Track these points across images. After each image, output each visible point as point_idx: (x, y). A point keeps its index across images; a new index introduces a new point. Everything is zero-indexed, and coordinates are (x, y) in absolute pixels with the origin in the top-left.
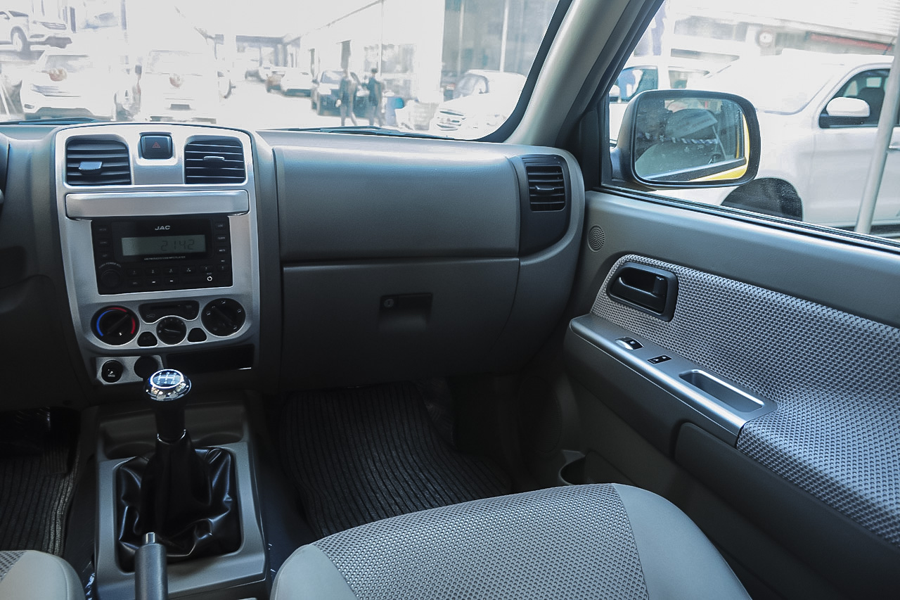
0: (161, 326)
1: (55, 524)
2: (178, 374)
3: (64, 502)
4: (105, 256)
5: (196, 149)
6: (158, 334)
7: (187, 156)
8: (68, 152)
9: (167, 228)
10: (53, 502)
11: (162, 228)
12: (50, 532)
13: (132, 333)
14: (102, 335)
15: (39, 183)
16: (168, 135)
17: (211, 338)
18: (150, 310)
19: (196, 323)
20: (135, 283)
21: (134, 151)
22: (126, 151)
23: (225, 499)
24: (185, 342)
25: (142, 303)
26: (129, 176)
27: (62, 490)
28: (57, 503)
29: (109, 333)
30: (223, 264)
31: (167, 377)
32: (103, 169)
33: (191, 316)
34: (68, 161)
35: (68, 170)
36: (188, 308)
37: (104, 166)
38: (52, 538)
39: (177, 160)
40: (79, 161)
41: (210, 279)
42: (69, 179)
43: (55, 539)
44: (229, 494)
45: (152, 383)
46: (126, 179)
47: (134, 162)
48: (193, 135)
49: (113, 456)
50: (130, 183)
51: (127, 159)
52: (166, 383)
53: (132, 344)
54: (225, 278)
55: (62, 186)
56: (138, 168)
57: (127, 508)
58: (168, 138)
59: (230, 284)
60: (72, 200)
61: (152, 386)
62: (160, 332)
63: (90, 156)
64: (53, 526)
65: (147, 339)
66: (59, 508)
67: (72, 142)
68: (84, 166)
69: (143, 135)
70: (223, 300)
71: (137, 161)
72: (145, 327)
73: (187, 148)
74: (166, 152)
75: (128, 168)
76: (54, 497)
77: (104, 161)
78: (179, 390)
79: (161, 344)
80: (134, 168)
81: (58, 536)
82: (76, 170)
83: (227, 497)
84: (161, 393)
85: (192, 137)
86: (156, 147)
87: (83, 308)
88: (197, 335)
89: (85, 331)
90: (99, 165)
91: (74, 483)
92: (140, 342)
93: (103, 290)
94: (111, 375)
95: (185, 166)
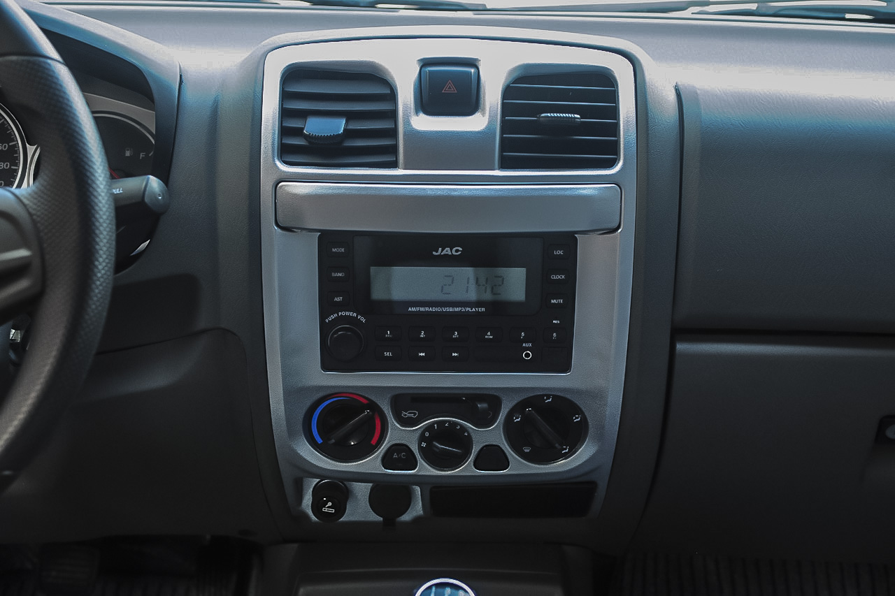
0: (427, 434)
4: (338, 299)
5: (524, 94)
6: (420, 448)
7: (506, 110)
8: (285, 96)
9: (456, 251)
11: (447, 251)
13: (374, 442)
14: (320, 441)
15: (230, 158)
16: (472, 63)
17: (519, 467)
18: (411, 405)
19: (493, 435)
20: (387, 354)
21: (406, 95)
22: (392, 96)
24: (467, 469)
25: (397, 393)
26: (393, 150)
29: (333, 441)
30: (556, 327)
32: (349, 134)
33: (484, 420)
34: (285, 113)
35: (284, 131)
36: (481, 405)
37: (351, 127)
39: (487, 118)
40: (304, 114)
41: (527, 355)
42: (286, 152)
46: (387, 156)
47: (407, 122)
48: (522, 63)
50: (394, 165)
51: (393, 115)
53: (371, 464)
54: (558, 356)
55: (273, 166)
56: (414, 135)
58: (473, 70)
59: (565, 366)
60: (289, 193)
62: (424, 445)
63: (325, 104)
65: (399, 456)
67: (293, 74)
68: (315, 127)
69: (426, 63)
70: (547, 397)
71: (412, 119)
72: (396, 433)
73: (508, 92)
74: (468, 102)
75: (393, 133)
77: (350, 116)
79: (424, 469)
80: (405, 134)
82: (298, 132)
85: (519, 67)
86: (449, 90)
87: (291, 394)
88: (491, 457)
89: (291, 434)
90: (340, 125)
92: (387, 461)
93: (329, 363)
94: (328, 508)
95: (503, 132)
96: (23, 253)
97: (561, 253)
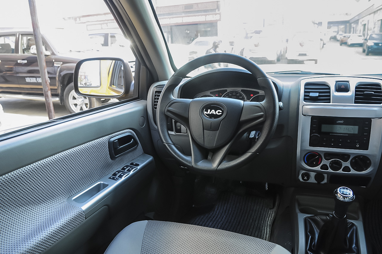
0: (331, 163)
1: (267, 227)
2: (350, 190)
3: (271, 219)
4: (314, 131)
5: (360, 88)
6: (330, 166)
7: (356, 91)
8: (305, 89)
9: (342, 122)
10: (266, 218)
11: (340, 122)
12: (265, 229)
13: (319, 163)
14: (306, 162)
15: (293, 101)
16: (348, 82)
17: (353, 172)
18: (328, 155)
19: (347, 164)
20: (324, 144)
21: (333, 88)
22: (329, 89)
23: (353, 247)
24: (340, 171)
25: (326, 152)
26: (330, 99)
27: (270, 214)
28: (268, 219)
29: (310, 162)
30: (365, 140)
31: (345, 191)
32: (319, 96)
33: (346, 160)
34: (305, 92)
35: (305, 96)
36: (345, 157)
37: (320, 94)
38: (265, 232)
39: (351, 93)
40: (309, 92)
41: (358, 146)
42: (305, 100)
43: (266, 233)
44: (355, 245)
45: (338, 191)
46: (328, 100)
47: (333, 93)
48: (360, 81)
49: (303, 211)
50: (330, 102)
51: (329, 92)
52: (345, 193)
53: (318, 168)
54: (365, 146)
55: (302, 102)
56: (334, 96)
57: (310, 237)
58: (348, 83)
59: (367, 149)
60: (306, 108)
61: (338, 193)
62: (330, 165)
63: (314, 90)
64: (266, 228)
65: (324, 167)
66: (269, 221)
67: (307, 84)
68: (311, 94)
69: (337, 82)
70: (362, 156)
71: (334, 93)
72: (324, 162)
73: (356, 88)
74: (346, 90)
75: (330, 96)
76: (266, 216)
77: (319, 92)
78: (350, 198)
79: (330, 170)
80: (332, 96)
81: (268, 232)
82: (308, 96)
83: (354, 245)
84: (342, 197)
85: (359, 82)
86: (342, 88)
87: (301, 151)
88: (346, 169)
89: (301, 160)
90: (317, 94)
91: (275, 213)
92: (321, 168)
93: (311, 145)
94: (305, 178)
95: (355, 96)
96: (262, 113)
97: (367, 123)
